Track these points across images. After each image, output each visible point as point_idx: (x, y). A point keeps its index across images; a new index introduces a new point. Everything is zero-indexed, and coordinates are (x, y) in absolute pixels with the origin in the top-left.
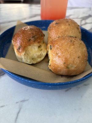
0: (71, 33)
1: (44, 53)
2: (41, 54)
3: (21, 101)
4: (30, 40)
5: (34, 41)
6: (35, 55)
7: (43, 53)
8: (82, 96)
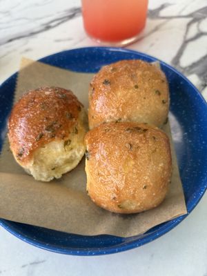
0: (140, 108)
1: (79, 153)
2: (71, 157)
3: (31, 264)
4: (41, 136)
5: (53, 137)
6: (58, 159)
7: (76, 152)
8: (152, 256)
